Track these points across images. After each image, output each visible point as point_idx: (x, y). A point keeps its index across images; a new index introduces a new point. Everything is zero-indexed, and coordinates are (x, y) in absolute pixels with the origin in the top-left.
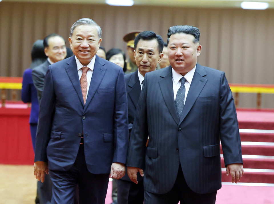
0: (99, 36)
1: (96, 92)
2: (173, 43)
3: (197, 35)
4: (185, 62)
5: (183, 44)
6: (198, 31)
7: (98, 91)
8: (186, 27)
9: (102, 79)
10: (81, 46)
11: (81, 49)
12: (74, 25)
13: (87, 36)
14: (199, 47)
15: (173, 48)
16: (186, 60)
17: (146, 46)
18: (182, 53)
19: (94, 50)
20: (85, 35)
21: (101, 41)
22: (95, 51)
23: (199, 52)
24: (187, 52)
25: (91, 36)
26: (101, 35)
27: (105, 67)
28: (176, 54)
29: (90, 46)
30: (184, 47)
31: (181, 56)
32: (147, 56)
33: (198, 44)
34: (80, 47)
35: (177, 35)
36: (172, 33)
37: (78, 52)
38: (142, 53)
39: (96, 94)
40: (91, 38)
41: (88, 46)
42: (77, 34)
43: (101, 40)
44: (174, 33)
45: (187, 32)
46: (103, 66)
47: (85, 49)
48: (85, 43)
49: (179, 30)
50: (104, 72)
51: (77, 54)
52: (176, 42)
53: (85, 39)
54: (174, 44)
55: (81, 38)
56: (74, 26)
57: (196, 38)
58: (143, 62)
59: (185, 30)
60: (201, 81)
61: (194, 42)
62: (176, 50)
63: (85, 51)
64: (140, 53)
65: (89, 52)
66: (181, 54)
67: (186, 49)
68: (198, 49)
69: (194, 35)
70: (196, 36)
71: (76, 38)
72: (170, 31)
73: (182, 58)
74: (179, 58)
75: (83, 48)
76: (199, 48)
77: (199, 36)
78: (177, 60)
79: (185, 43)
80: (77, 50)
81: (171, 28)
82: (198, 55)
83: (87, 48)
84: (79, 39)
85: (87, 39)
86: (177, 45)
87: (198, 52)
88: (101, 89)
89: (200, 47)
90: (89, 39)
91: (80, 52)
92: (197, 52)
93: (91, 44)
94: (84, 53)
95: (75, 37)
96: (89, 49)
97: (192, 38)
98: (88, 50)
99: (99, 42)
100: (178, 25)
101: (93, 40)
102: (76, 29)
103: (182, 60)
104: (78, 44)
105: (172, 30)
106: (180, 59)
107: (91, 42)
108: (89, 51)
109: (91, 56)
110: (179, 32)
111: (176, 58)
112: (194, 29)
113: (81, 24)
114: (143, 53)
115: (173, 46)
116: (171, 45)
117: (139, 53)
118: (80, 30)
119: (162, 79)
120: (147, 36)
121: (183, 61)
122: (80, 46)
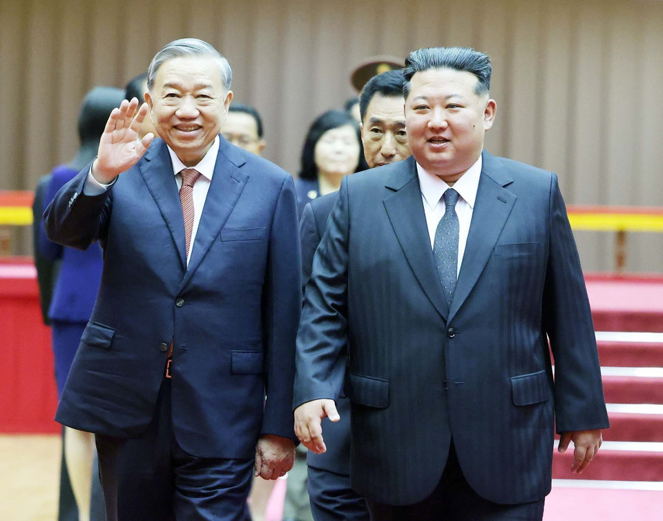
0: (224, 84)
1: (216, 238)
2: (420, 95)
3: (485, 73)
4: (455, 147)
5: (449, 97)
6: (488, 62)
7: (222, 236)
8: (454, 52)
9: (235, 204)
10: (179, 113)
11: (178, 122)
12: (156, 59)
13: (193, 87)
14: (488, 106)
15: (421, 109)
16: (456, 142)
17: (390, 111)
18: (446, 121)
19: (211, 125)
20: (187, 85)
21: (230, 98)
22: (215, 125)
23: (490, 120)
24: (458, 118)
25: (204, 87)
26: (231, 82)
27: (245, 171)
28: (430, 125)
29: (201, 113)
30: (450, 106)
31: (442, 129)
32: (394, 139)
33: (486, 98)
34: (174, 117)
35: (431, 73)
36: (417, 67)
37: (169, 130)
38: (381, 131)
39: (218, 243)
40: (204, 92)
41: (196, 113)
42: (167, 82)
43: (230, 95)
44: (421, 69)
45: (459, 66)
46: (240, 167)
47: (188, 123)
48: (188, 107)
49: (436, 59)
50: (241, 183)
51: (167, 136)
52: (430, 91)
53: (188, 94)
54: (424, 98)
55: (176, 93)
56: (158, 61)
57: (481, 80)
58: (382, 154)
59: (452, 59)
60: (499, 198)
61: (478, 92)
62: (430, 113)
63: (188, 127)
64: (376, 131)
65: (201, 130)
66: (444, 124)
67: (456, 111)
68: (487, 112)
69: (477, 73)
70: (483, 75)
71: (163, 93)
72: (410, 63)
73: (445, 135)
74: (437, 136)
75: (182, 119)
76: (490, 109)
77: (489, 76)
78: (431, 141)
79: (455, 95)
80: (167, 126)
81: (415, 56)
82: (487, 128)
83: (194, 119)
84: (172, 95)
85: (192, 95)
86: (433, 99)
87: (488, 119)
88: (230, 230)
89: (492, 104)
90: (200, 95)
91: (174, 130)
92: (485, 119)
93: (204, 109)
94: (186, 133)
95: (162, 89)
96: (198, 122)
97: (471, 80)
98: (197, 125)
99: (226, 103)
100: (433, 47)
101: (208, 97)
102: (163, 70)
103: (446, 140)
104: (169, 110)
105: (417, 60)
106: (441, 137)
107: (203, 103)
108: (200, 127)
109: (205, 139)
110: (437, 64)
111: (430, 135)
112: (476, 58)
113: (175, 56)
114: (383, 132)
115: (422, 102)
116: (415, 99)
117: (372, 130)
118: (174, 70)
119: (392, 194)
120: (392, 84)
121: (449, 143)
122: (174, 113)
